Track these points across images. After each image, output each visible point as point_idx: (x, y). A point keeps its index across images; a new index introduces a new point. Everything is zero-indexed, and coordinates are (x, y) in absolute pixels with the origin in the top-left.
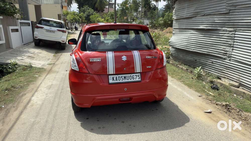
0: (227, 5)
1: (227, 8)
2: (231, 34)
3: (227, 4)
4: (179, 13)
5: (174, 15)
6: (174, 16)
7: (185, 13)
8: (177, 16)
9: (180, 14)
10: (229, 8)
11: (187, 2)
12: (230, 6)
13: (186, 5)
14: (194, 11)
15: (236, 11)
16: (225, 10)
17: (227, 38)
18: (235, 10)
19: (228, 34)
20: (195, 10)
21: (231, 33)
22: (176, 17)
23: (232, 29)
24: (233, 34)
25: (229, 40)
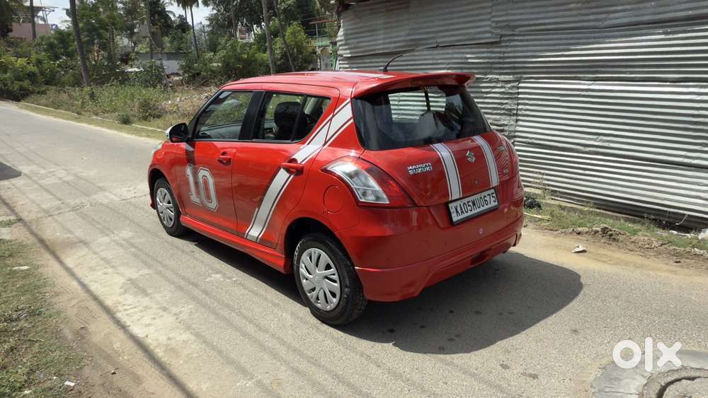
0: (494, 25)
1: (493, 31)
2: (510, 88)
3: (493, 22)
4: (358, 43)
5: (340, 45)
6: (340, 48)
7: (381, 42)
8: (355, 48)
9: (362, 44)
10: (498, 31)
11: (382, 14)
12: (501, 28)
13: (380, 21)
14: (409, 38)
15: (516, 38)
16: (489, 35)
17: (501, 96)
18: (513, 35)
19: (502, 87)
20: (409, 35)
21: (509, 85)
22: (348, 51)
23: (511, 77)
24: (514, 87)
25: (506, 101)
